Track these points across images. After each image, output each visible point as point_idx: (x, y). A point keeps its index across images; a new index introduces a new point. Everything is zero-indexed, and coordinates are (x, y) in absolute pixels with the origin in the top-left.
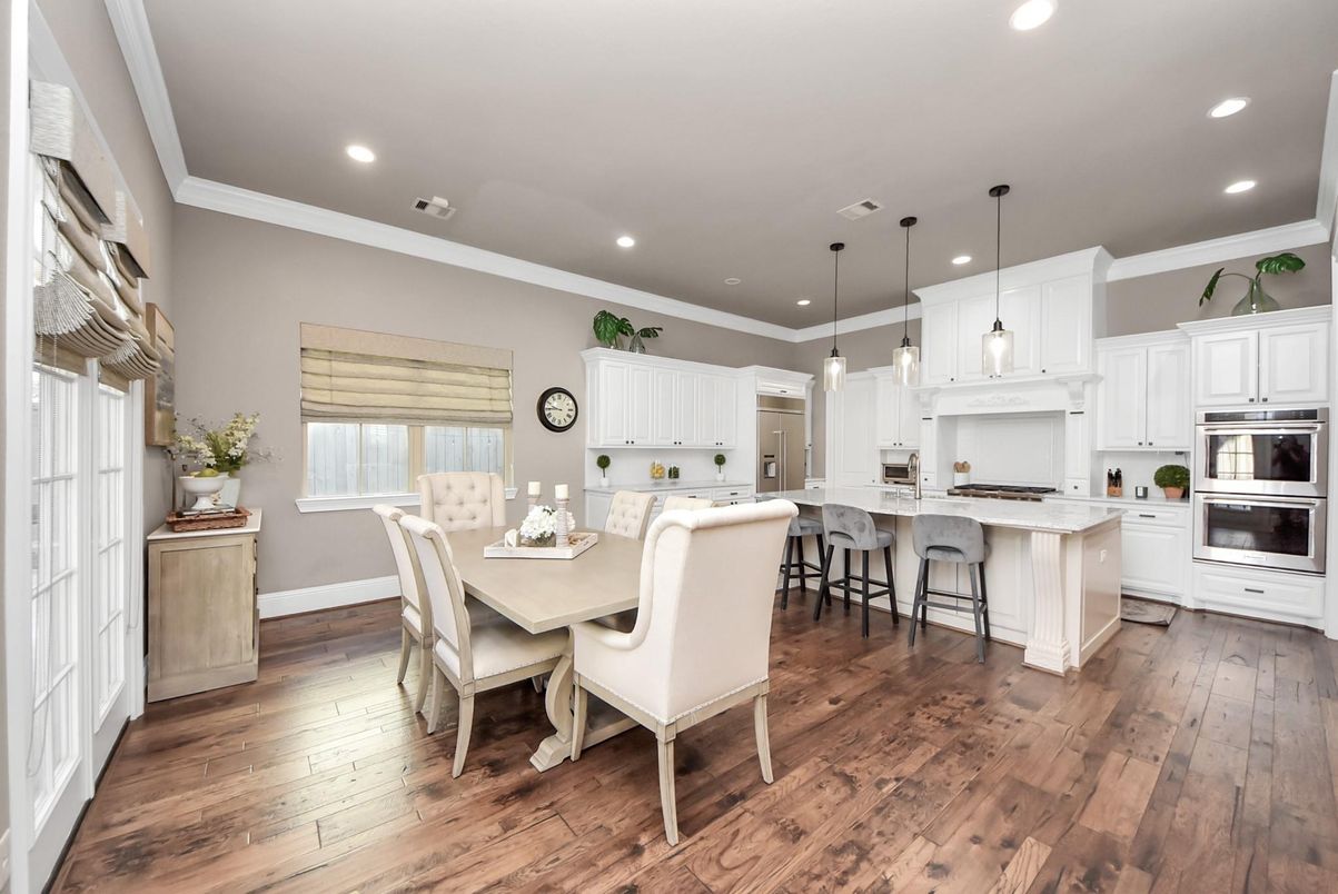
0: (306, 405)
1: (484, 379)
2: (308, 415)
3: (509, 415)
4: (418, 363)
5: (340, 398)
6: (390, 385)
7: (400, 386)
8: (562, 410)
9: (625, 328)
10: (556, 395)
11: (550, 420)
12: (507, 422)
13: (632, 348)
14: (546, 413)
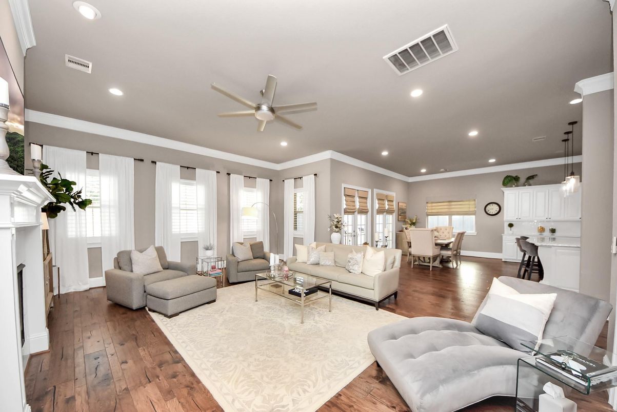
0: (427, 213)
1: (468, 203)
2: (428, 215)
3: (475, 212)
4: (449, 201)
5: (433, 211)
7: (446, 207)
8: (493, 209)
9: (516, 179)
10: (491, 205)
11: (488, 212)
12: (474, 214)
13: (524, 185)
14: (487, 210)
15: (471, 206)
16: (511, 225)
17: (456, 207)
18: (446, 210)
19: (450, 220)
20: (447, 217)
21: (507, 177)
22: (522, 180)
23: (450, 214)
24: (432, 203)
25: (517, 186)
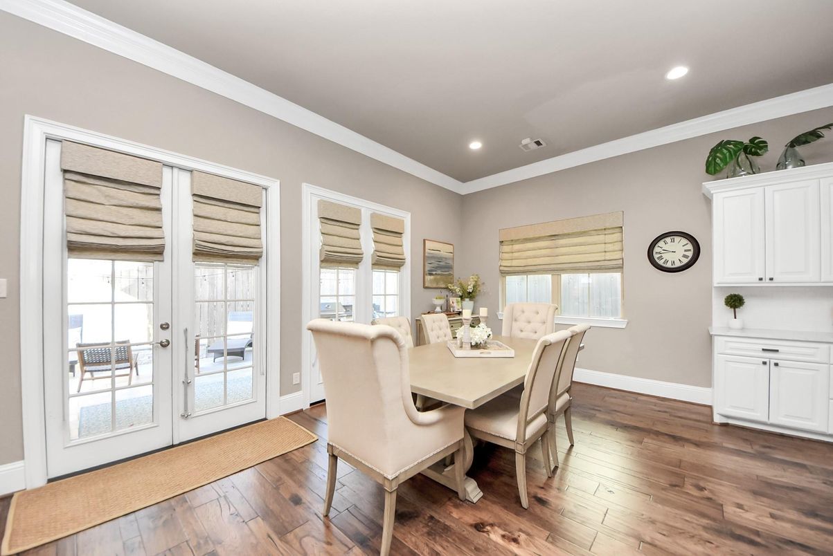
0: (502, 268)
1: (601, 238)
2: (504, 273)
3: (620, 262)
4: (554, 237)
5: (515, 263)
6: (537, 252)
7: (544, 252)
8: (676, 251)
9: (755, 147)
10: (668, 239)
11: (661, 262)
12: (620, 268)
13: (780, 166)
14: (656, 256)
15: (610, 247)
16: (735, 302)
17: (568, 250)
18: (547, 260)
19: (557, 287)
20: (549, 277)
21: (722, 145)
22: (776, 149)
23: (556, 270)
24: (513, 242)
25: (753, 170)
